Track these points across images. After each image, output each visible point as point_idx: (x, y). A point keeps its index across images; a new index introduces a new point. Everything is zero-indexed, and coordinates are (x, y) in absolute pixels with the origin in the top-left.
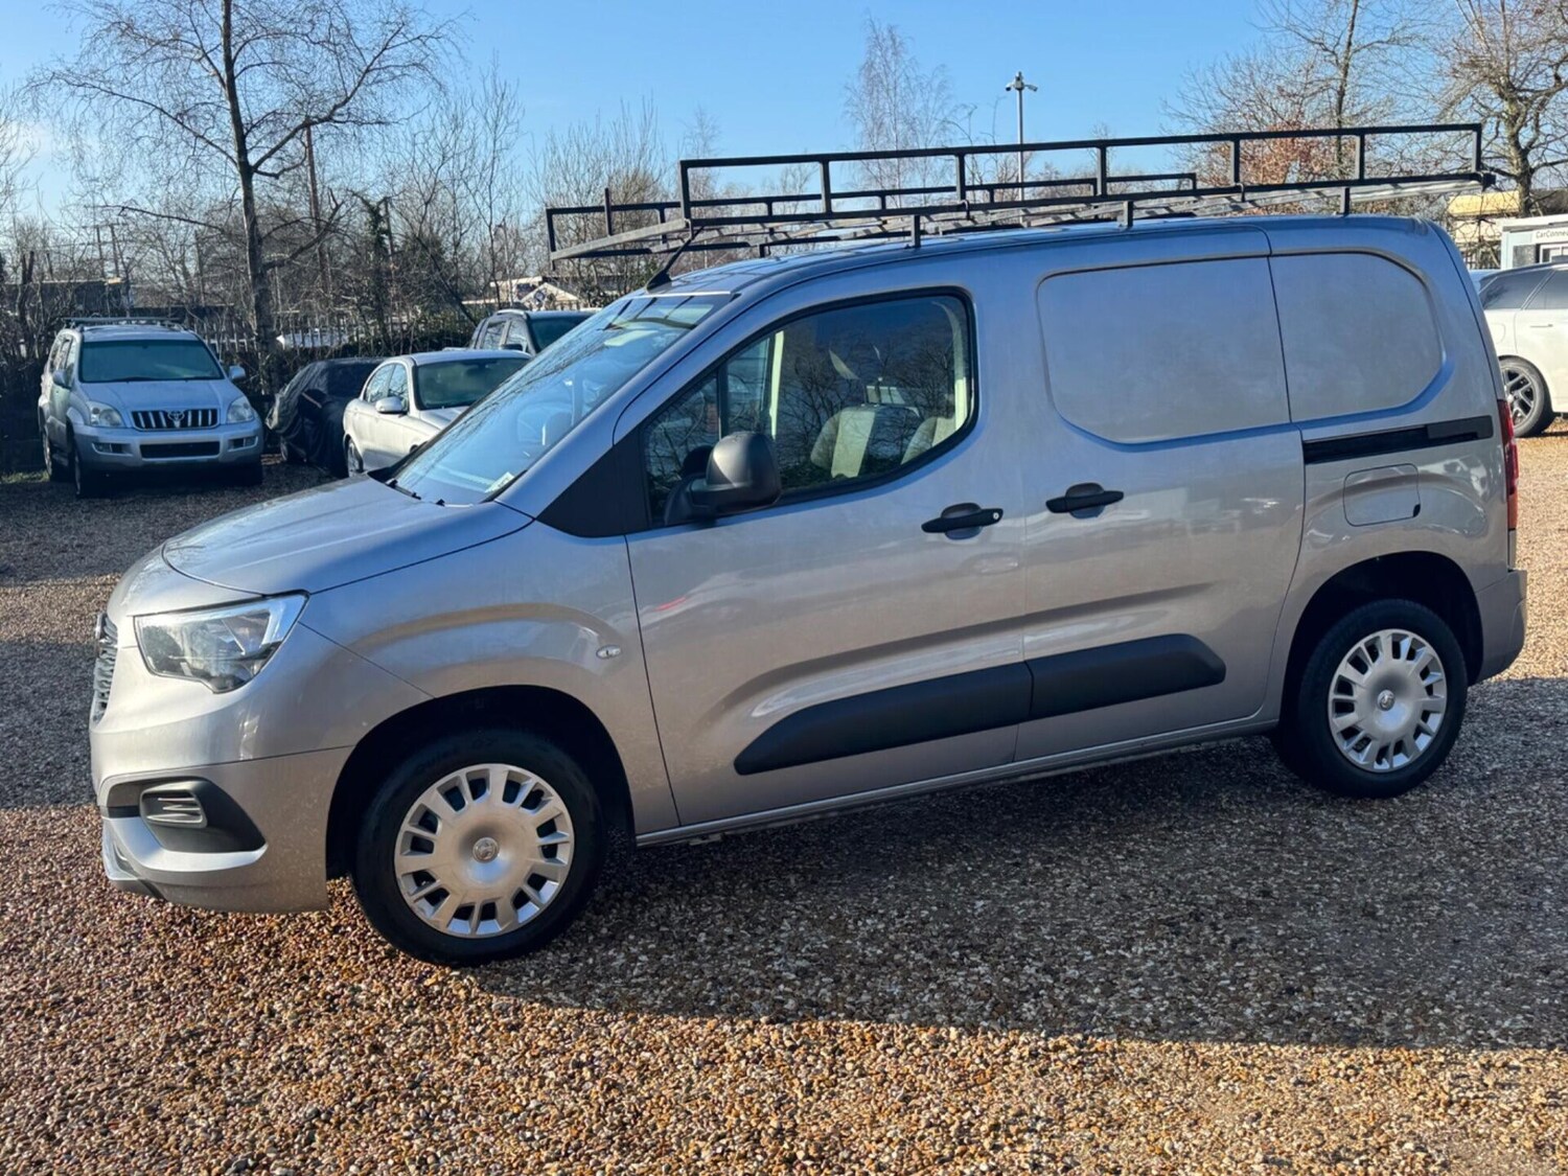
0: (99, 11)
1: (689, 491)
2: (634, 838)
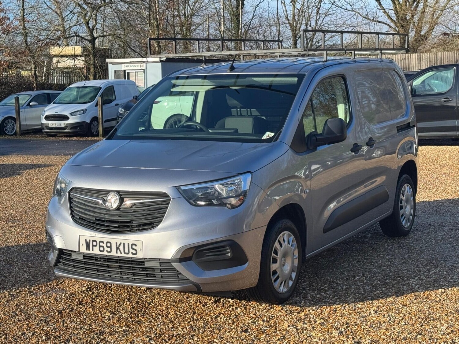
1: (315, 138)
2: (305, 257)
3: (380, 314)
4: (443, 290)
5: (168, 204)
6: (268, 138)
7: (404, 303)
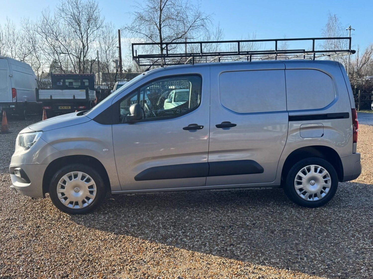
0: (136, 14)
2: (111, 192)
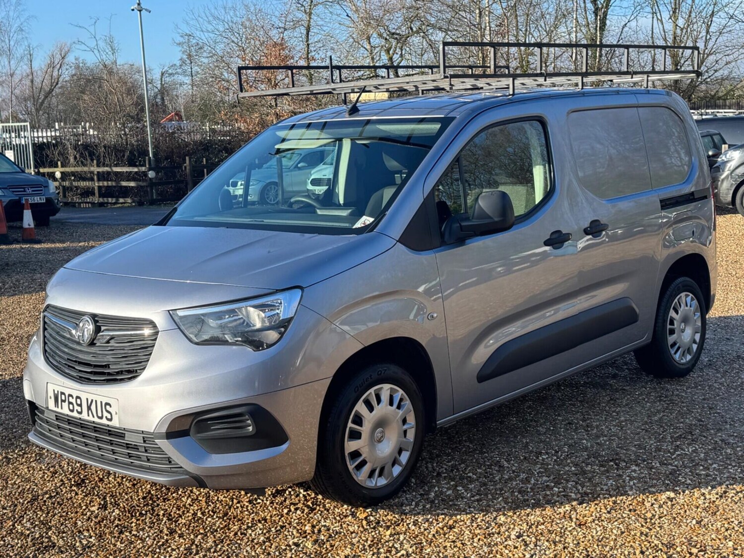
1: (458, 225)
2: (436, 423)
3: (523, 540)
4: (672, 495)
5: (155, 339)
6: (362, 227)
7: (583, 517)
